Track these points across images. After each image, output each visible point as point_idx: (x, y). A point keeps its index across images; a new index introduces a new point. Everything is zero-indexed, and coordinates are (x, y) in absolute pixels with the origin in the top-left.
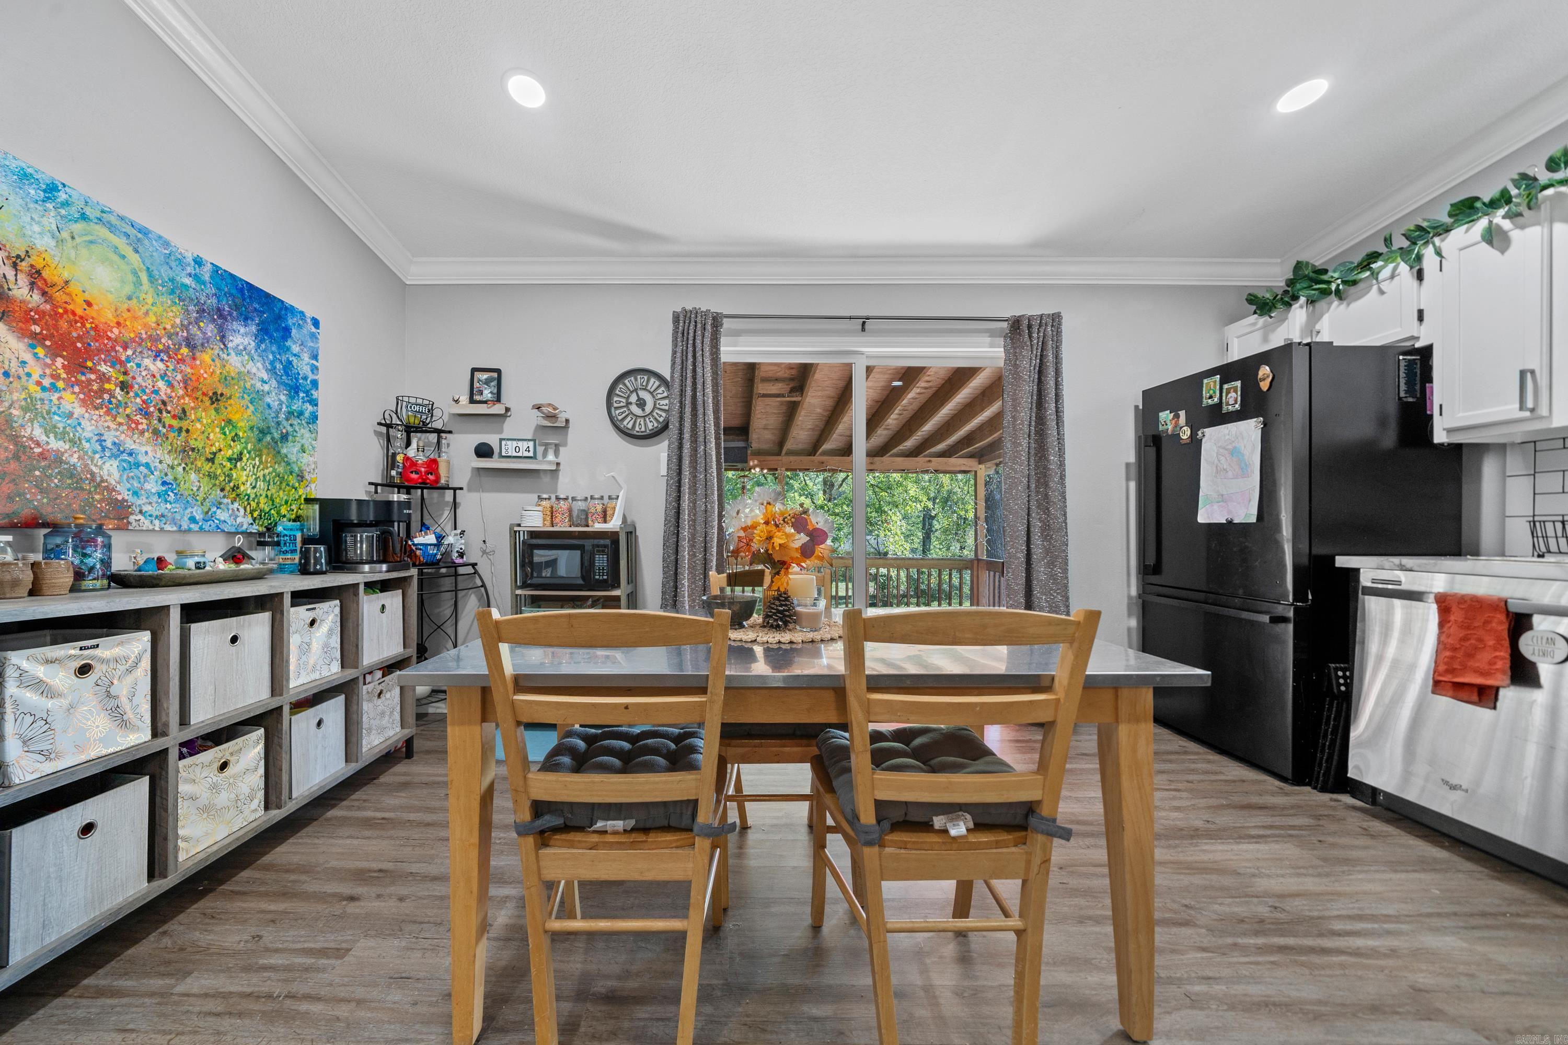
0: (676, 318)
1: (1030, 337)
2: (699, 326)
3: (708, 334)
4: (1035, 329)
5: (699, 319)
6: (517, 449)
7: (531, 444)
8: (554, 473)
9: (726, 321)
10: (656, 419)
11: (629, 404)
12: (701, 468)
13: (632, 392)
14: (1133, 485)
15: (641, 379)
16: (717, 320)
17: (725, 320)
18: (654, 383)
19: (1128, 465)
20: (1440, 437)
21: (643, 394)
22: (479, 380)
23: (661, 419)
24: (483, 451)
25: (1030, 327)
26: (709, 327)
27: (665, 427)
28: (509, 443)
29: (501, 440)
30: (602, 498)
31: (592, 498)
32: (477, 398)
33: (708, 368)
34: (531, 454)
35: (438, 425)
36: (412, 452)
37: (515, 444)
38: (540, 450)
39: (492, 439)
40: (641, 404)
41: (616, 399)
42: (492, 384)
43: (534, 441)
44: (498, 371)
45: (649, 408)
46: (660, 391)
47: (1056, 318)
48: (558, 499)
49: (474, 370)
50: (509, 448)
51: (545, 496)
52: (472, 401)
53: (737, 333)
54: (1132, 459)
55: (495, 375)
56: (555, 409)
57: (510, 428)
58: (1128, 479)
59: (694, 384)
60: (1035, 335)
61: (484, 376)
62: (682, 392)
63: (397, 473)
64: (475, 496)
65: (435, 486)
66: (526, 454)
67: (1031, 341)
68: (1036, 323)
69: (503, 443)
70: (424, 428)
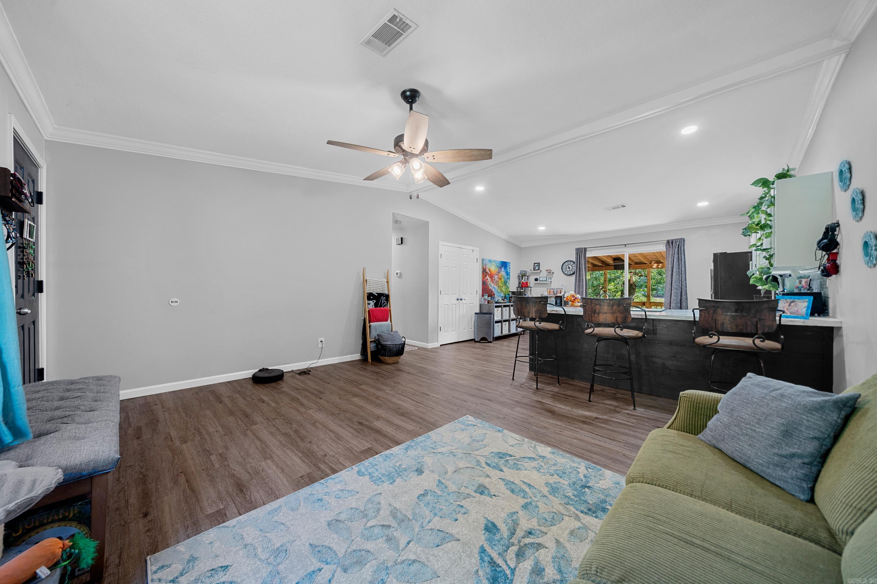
0: (576, 249)
2: (581, 251)
3: (583, 253)
4: (675, 243)
5: (582, 249)
6: (543, 279)
8: (550, 284)
9: (588, 249)
10: (572, 271)
11: (566, 268)
12: (581, 282)
13: (567, 266)
15: (569, 263)
16: (585, 249)
18: (572, 263)
21: (569, 266)
22: (536, 266)
23: (574, 271)
24: (536, 280)
25: (672, 243)
26: (583, 251)
27: (574, 273)
29: (540, 277)
30: (560, 288)
31: (558, 289)
33: (583, 260)
35: (528, 275)
36: (523, 281)
38: (548, 279)
39: (538, 277)
40: (569, 268)
41: (564, 267)
42: (538, 266)
43: (546, 277)
44: (539, 263)
45: (571, 269)
46: (573, 265)
47: (683, 240)
48: (551, 289)
49: (534, 264)
50: (541, 279)
51: (548, 289)
52: (534, 270)
53: (591, 251)
56: (550, 270)
57: (542, 275)
59: (580, 264)
60: (674, 245)
61: (536, 264)
62: (577, 266)
63: (521, 285)
64: (535, 288)
65: (528, 287)
66: (545, 280)
68: (676, 241)
70: (525, 276)
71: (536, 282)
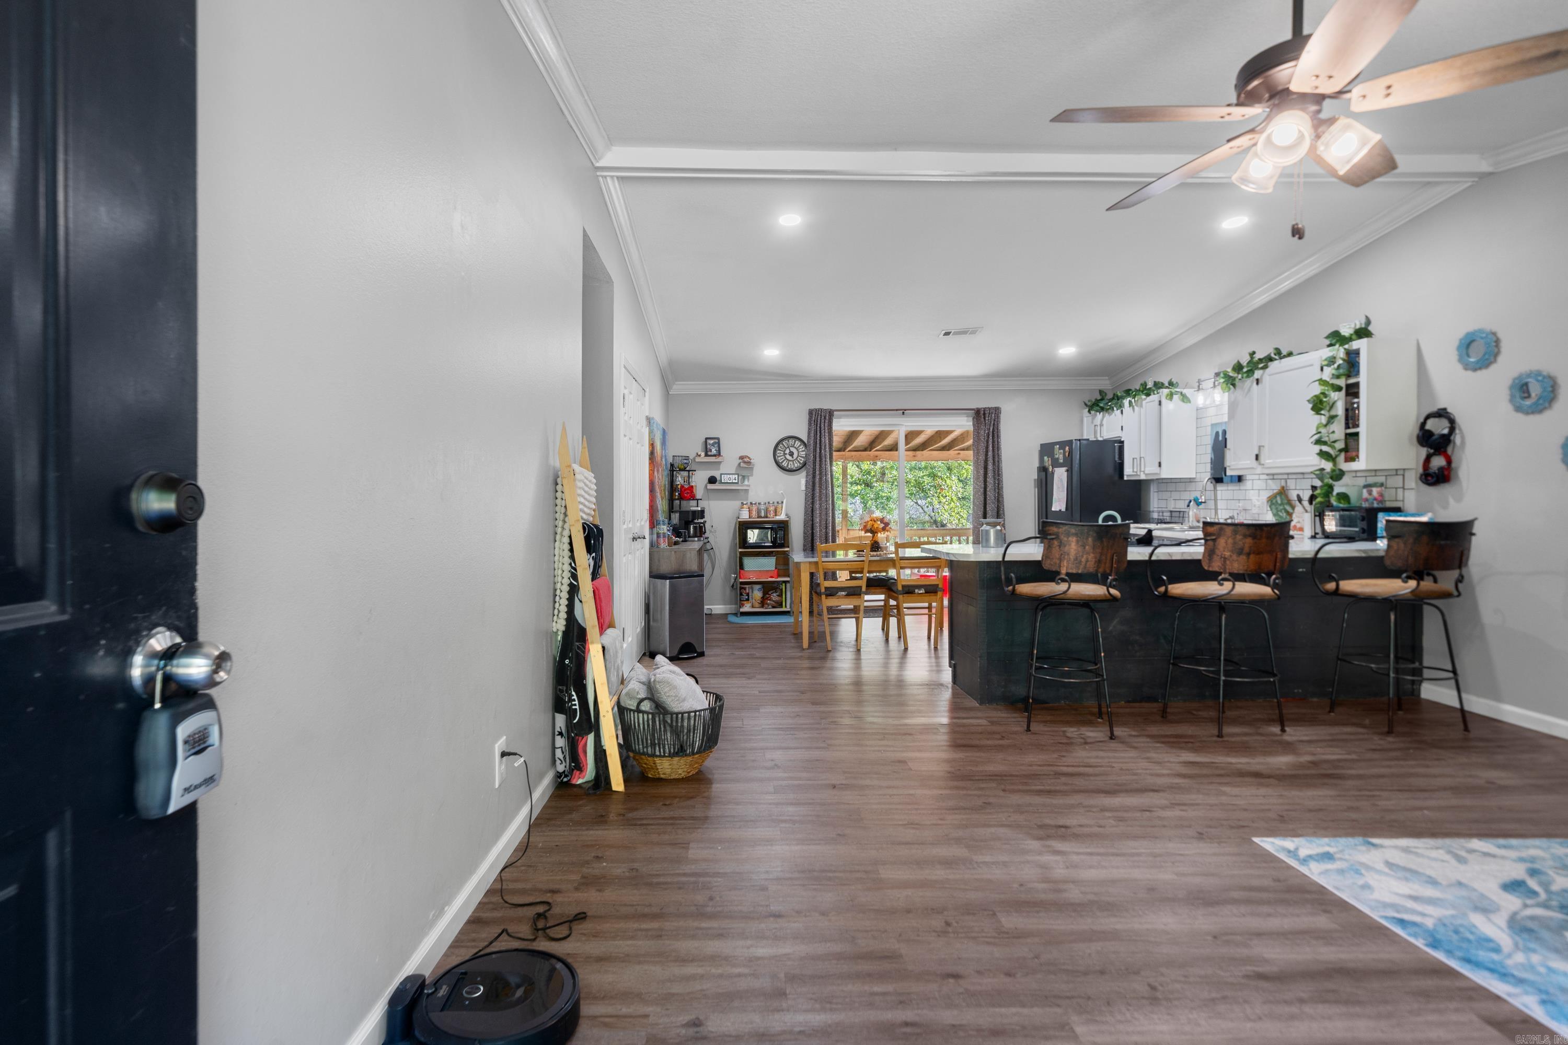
0: (811, 412)
1: (984, 418)
2: (823, 417)
3: (826, 421)
4: (987, 415)
5: (823, 414)
6: (730, 479)
7: (736, 476)
8: (747, 491)
10: (798, 461)
11: (785, 454)
13: (786, 448)
14: (1037, 489)
15: (791, 442)
16: (831, 413)
17: (835, 413)
18: (798, 443)
19: (1035, 480)
20: (1125, 478)
21: (793, 449)
22: (710, 444)
23: (801, 462)
24: (712, 480)
25: (984, 414)
26: (827, 417)
27: (804, 464)
28: (726, 476)
29: (721, 474)
30: (774, 503)
31: (769, 503)
32: (709, 453)
34: (736, 481)
35: (689, 467)
36: (682, 482)
37: (728, 476)
38: (740, 478)
39: (716, 474)
40: (791, 454)
41: (778, 452)
42: (716, 445)
43: (738, 474)
44: (718, 439)
45: (795, 456)
46: (801, 447)
47: (997, 410)
48: (751, 503)
49: (707, 439)
50: (725, 478)
51: (745, 503)
52: (706, 455)
53: (840, 417)
54: (1036, 478)
55: (717, 441)
56: (748, 458)
57: (726, 468)
58: (1035, 487)
60: (987, 418)
61: (712, 442)
62: (815, 450)
63: (679, 494)
64: (706, 503)
65: (693, 499)
66: (734, 481)
67: (985, 421)
68: (987, 412)
69: (723, 476)
70: (684, 470)
71: (710, 486)
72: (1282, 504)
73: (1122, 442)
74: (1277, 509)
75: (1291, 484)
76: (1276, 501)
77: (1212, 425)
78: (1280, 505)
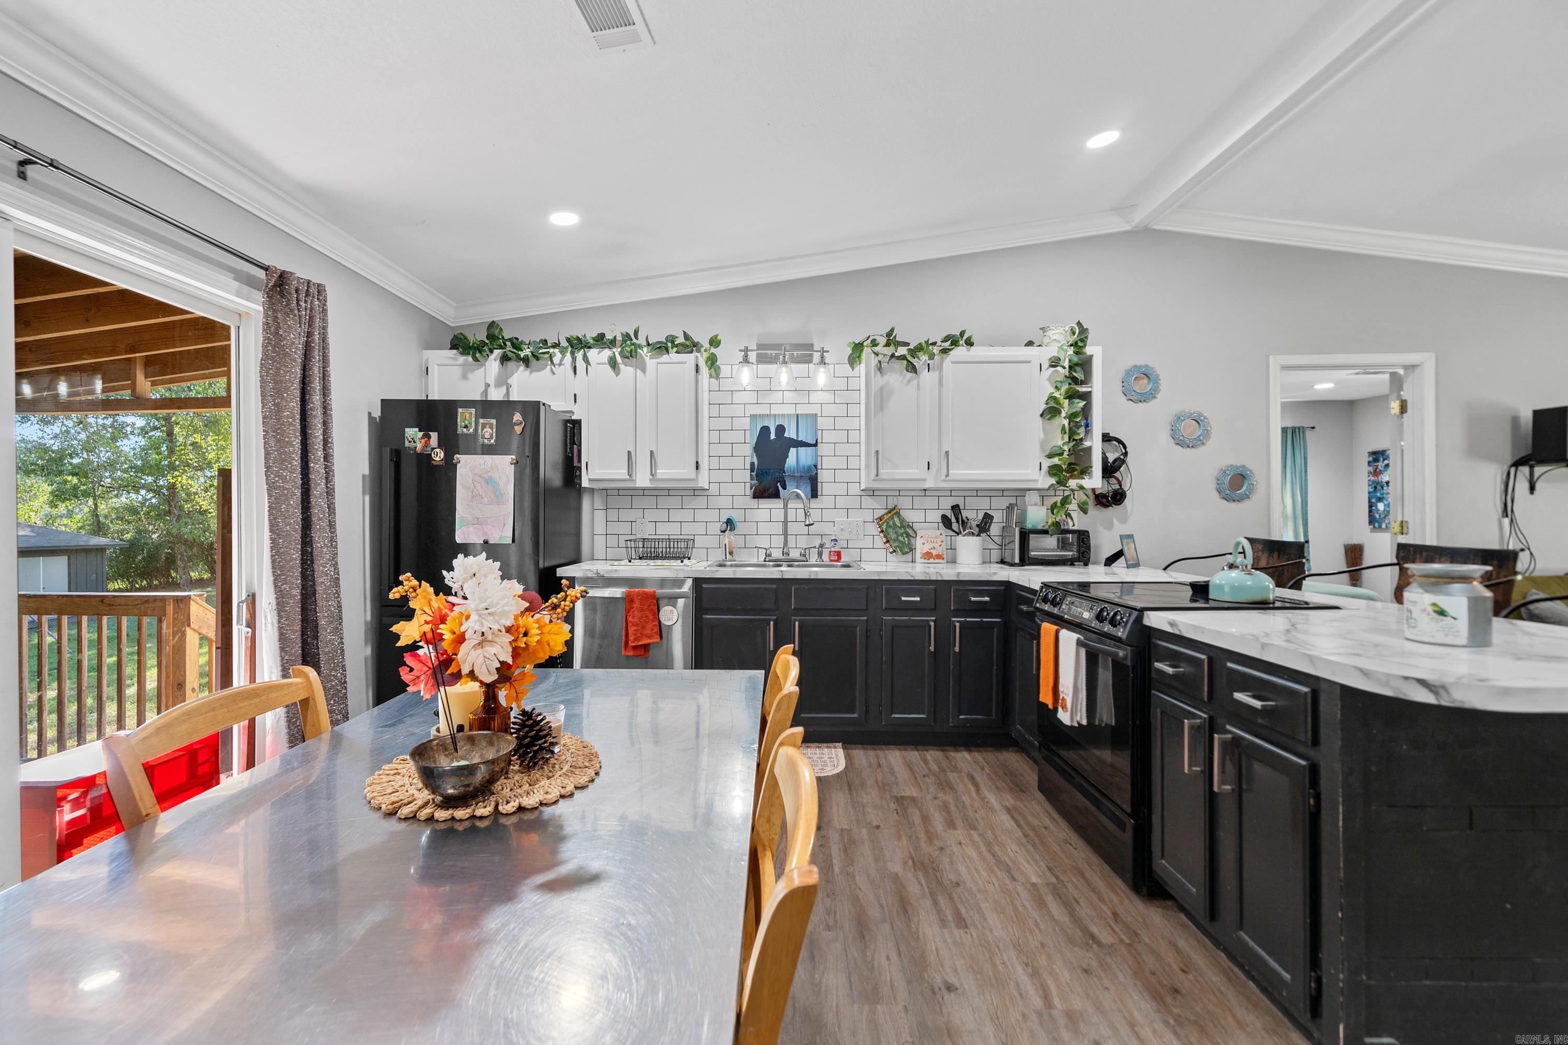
1: (298, 304)
14: (367, 498)
19: (364, 476)
20: (585, 483)
25: (297, 291)
58: (364, 493)
60: (302, 305)
67: (299, 310)
72: (902, 527)
73: (577, 424)
74: (896, 532)
75: (904, 503)
76: (894, 523)
77: (753, 417)
78: (900, 528)
